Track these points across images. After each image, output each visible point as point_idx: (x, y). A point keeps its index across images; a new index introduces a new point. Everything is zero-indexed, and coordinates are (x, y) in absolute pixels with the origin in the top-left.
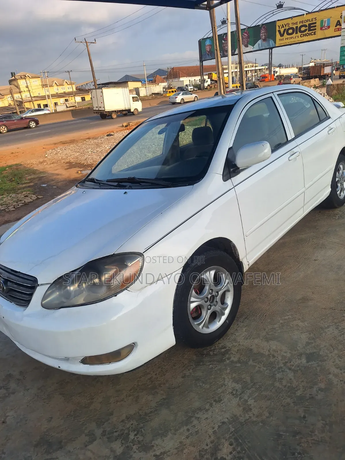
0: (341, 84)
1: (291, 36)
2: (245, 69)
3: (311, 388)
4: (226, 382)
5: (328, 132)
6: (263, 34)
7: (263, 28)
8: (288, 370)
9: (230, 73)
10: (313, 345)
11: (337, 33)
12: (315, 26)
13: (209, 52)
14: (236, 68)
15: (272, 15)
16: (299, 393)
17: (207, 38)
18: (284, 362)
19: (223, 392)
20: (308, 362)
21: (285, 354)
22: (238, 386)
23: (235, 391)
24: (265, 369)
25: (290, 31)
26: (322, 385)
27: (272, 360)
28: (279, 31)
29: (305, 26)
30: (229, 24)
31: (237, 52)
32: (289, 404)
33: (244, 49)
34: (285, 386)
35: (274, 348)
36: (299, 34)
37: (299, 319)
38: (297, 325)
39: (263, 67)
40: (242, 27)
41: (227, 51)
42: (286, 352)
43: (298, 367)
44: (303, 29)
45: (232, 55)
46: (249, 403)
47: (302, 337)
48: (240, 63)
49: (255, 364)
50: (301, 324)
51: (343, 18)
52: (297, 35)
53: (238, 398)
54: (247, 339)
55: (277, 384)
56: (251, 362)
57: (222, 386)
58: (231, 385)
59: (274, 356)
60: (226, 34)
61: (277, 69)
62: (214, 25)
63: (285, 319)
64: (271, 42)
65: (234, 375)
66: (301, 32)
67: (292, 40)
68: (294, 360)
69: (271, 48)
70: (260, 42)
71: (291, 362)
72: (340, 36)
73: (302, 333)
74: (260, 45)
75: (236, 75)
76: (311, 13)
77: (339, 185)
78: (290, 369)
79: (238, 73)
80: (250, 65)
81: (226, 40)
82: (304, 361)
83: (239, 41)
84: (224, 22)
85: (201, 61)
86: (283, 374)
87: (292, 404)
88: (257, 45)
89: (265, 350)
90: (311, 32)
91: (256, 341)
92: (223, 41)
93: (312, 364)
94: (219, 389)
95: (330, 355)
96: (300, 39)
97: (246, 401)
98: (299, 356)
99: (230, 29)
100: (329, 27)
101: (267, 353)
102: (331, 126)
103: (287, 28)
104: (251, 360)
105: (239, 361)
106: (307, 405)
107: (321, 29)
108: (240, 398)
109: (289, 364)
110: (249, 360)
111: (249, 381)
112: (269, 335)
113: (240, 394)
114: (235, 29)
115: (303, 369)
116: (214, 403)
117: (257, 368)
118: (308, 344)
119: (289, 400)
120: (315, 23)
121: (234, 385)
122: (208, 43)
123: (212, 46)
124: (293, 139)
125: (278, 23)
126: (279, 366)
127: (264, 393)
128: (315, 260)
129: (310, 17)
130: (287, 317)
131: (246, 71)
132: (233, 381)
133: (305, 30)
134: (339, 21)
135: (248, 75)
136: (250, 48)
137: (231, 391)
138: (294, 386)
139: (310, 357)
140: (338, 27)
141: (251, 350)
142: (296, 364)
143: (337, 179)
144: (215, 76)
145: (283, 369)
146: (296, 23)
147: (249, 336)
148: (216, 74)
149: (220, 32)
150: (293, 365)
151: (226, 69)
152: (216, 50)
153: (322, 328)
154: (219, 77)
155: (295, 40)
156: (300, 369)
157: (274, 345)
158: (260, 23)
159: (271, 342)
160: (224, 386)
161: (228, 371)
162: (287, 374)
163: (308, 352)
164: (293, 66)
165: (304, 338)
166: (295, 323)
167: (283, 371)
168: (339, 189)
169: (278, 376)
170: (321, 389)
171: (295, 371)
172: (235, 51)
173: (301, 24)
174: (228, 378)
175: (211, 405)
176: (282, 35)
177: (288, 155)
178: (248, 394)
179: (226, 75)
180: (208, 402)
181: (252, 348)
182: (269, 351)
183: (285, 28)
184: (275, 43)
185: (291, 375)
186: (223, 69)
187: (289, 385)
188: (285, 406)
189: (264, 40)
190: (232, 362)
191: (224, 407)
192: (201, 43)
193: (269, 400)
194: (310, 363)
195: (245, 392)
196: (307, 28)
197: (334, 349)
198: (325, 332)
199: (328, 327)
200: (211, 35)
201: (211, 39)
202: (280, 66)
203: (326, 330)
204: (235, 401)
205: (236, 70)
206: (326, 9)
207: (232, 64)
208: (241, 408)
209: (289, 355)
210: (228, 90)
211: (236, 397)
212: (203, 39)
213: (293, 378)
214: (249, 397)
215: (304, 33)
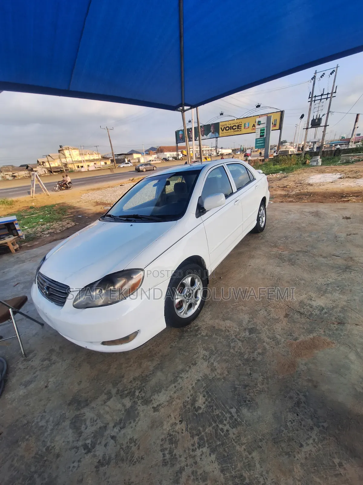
0: (256, 160)
1: (228, 131)
2: (203, 149)
3: (253, 352)
4: (199, 351)
5: (255, 188)
6: (212, 130)
7: (212, 126)
8: (238, 341)
9: (194, 151)
10: (252, 322)
11: (254, 131)
12: (241, 126)
13: (181, 138)
14: (197, 148)
15: (217, 119)
16: (246, 357)
17: (180, 130)
18: (235, 335)
19: (197, 358)
20: (250, 334)
21: (235, 329)
22: (207, 353)
23: (205, 357)
24: (224, 340)
25: (227, 129)
26: (260, 351)
27: (228, 334)
28: (221, 128)
29: (236, 126)
30: (193, 122)
31: (198, 139)
32: (240, 365)
33: (201, 137)
34: (237, 352)
35: (228, 325)
36: (232, 130)
37: (243, 305)
38: (242, 309)
39: (212, 148)
40: (200, 125)
41: (192, 138)
42: (236, 328)
43: (244, 338)
44: (234, 128)
45: (195, 141)
46: (214, 365)
47: (245, 317)
48: (200, 145)
49: (217, 337)
50: (244, 308)
51: (257, 123)
52: (231, 131)
53: (207, 362)
54: (211, 319)
55: (232, 351)
56: (214, 336)
57: (197, 353)
58: (203, 352)
59: (229, 331)
60: (191, 128)
61: (220, 150)
62: (185, 123)
63: (234, 305)
64: (217, 134)
65: (204, 345)
66: (233, 129)
67: (229, 133)
68: (241, 333)
69: (217, 138)
70: (210, 134)
71: (239, 335)
72: (255, 132)
73: (245, 314)
74: (211, 136)
75: (197, 153)
76: (239, 119)
77: (261, 219)
78: (239, 340)
79: (198, 151)
80: (205, 147)
81: (191, 132)
82: (247, 333)
83: (199, 132)
84: (190, 121)
85: (177, 143)
86: (235, 344)
87: (242, 365)
88: (209, 135)
89: (223, 327)
90: (239, 129)
91: (217, 321)
92: (190, 133)
93: (252, 336)
94: (195, 356)
95: (263, 329)
96: (233, 133)
97: (213, 364)
98: (244, 330)
99: (194, 125)
100: (249, 127)
101: (224, 329)
102: (257, 184)
103: (226, 126)
104: (214, 334)
105: (207, 335)
106: (252, 365)
107: (244, 128)
108: (209, 362)
109: (238, 336)
110: (213, 334)
111: (214, 349)
112: (224, 316)
113: (209, 359)
114: (196, 126)
115: (247, 339)
116: (192, 366)
117: (218, 340)
118: (249, 321)
119: (240, 362)
120: (241, 125)
121: (205, 352)
122: (181, 133)
123: (183, 134)
124: (236, 192)
125: (220, 124)
126: (232, 338)
127: (224, 358)
128: (250, 266)
129: (238, 121)
130: (235, 304)
131: (203, 150)
132: (203, 350)
133: (236, 128)
134: (254, 125)
135: (204, 153)
136: (205, 137)
137: (202, 356)
138: (242, 351)
139: (251, 331)
140: (254, 127)
141: (214, 327)
142: (243, 336)
143: (260, 216)
144: (185, 153)
145: (235, 340)
146: (231, 124)
147: (212, 317)
148: (186, 151)
149: (188, 127)
150: (240, 337)
151: (191, 148)
152: (186, 137)
153: (256, 311)
154: (188, 153)
155: (230, 133)
156: (245, 340)
157: (228, 323)
158: (211, 123)
159: (227, 321)
160: (198, 353)
161: (200, 342)
162: (238, 343)
163: (249, 327)
164: (229, 149)
165: (246, 317)
166: (240, 307)
167: (235, 341)
168: (261, 222)
169: (232, 345)
170: (259, 354)
171: (242, 341)
172: (196, 138)
173: (233, 125)
174: (200, 347)
175: (190, 367)
176: (223, 131)
177: (234, 201)
178: (213, 359)
179: (191, 152)
180: (188, 365)
181: (215, 325)
182: (225, 328)
183: (224, 126)
184: (219, 134)
185: (240, 344)
186: (190, 149)
187: (239, 351)
188: (237, 366)
189: (213, 133)
190: (202, 336)
191: (198, 368)
192: (177, 133)
193: (227, 362)
194: (251, 335)
195: (212, 357)
196: (237, 127)
197: (265, 325)
198: (259, 313)
199: (261, 310)
200: (183, 129)
201: (183, 131)
202: (222, 148)
203: (259, 312)
204: (206, 364)
205: (197, 150)
206: (247, 117)
207: (195, 145)
208: (210, 369)
209: (238, 330)
210: (193, 160)
211: (206, 361)
212: (178, 131)
213: (241, 346)
214: (214, 361)
215: (235, 130)
